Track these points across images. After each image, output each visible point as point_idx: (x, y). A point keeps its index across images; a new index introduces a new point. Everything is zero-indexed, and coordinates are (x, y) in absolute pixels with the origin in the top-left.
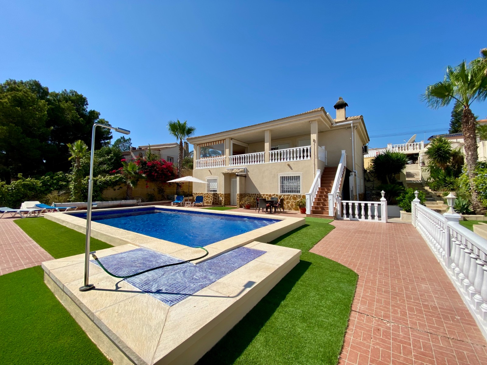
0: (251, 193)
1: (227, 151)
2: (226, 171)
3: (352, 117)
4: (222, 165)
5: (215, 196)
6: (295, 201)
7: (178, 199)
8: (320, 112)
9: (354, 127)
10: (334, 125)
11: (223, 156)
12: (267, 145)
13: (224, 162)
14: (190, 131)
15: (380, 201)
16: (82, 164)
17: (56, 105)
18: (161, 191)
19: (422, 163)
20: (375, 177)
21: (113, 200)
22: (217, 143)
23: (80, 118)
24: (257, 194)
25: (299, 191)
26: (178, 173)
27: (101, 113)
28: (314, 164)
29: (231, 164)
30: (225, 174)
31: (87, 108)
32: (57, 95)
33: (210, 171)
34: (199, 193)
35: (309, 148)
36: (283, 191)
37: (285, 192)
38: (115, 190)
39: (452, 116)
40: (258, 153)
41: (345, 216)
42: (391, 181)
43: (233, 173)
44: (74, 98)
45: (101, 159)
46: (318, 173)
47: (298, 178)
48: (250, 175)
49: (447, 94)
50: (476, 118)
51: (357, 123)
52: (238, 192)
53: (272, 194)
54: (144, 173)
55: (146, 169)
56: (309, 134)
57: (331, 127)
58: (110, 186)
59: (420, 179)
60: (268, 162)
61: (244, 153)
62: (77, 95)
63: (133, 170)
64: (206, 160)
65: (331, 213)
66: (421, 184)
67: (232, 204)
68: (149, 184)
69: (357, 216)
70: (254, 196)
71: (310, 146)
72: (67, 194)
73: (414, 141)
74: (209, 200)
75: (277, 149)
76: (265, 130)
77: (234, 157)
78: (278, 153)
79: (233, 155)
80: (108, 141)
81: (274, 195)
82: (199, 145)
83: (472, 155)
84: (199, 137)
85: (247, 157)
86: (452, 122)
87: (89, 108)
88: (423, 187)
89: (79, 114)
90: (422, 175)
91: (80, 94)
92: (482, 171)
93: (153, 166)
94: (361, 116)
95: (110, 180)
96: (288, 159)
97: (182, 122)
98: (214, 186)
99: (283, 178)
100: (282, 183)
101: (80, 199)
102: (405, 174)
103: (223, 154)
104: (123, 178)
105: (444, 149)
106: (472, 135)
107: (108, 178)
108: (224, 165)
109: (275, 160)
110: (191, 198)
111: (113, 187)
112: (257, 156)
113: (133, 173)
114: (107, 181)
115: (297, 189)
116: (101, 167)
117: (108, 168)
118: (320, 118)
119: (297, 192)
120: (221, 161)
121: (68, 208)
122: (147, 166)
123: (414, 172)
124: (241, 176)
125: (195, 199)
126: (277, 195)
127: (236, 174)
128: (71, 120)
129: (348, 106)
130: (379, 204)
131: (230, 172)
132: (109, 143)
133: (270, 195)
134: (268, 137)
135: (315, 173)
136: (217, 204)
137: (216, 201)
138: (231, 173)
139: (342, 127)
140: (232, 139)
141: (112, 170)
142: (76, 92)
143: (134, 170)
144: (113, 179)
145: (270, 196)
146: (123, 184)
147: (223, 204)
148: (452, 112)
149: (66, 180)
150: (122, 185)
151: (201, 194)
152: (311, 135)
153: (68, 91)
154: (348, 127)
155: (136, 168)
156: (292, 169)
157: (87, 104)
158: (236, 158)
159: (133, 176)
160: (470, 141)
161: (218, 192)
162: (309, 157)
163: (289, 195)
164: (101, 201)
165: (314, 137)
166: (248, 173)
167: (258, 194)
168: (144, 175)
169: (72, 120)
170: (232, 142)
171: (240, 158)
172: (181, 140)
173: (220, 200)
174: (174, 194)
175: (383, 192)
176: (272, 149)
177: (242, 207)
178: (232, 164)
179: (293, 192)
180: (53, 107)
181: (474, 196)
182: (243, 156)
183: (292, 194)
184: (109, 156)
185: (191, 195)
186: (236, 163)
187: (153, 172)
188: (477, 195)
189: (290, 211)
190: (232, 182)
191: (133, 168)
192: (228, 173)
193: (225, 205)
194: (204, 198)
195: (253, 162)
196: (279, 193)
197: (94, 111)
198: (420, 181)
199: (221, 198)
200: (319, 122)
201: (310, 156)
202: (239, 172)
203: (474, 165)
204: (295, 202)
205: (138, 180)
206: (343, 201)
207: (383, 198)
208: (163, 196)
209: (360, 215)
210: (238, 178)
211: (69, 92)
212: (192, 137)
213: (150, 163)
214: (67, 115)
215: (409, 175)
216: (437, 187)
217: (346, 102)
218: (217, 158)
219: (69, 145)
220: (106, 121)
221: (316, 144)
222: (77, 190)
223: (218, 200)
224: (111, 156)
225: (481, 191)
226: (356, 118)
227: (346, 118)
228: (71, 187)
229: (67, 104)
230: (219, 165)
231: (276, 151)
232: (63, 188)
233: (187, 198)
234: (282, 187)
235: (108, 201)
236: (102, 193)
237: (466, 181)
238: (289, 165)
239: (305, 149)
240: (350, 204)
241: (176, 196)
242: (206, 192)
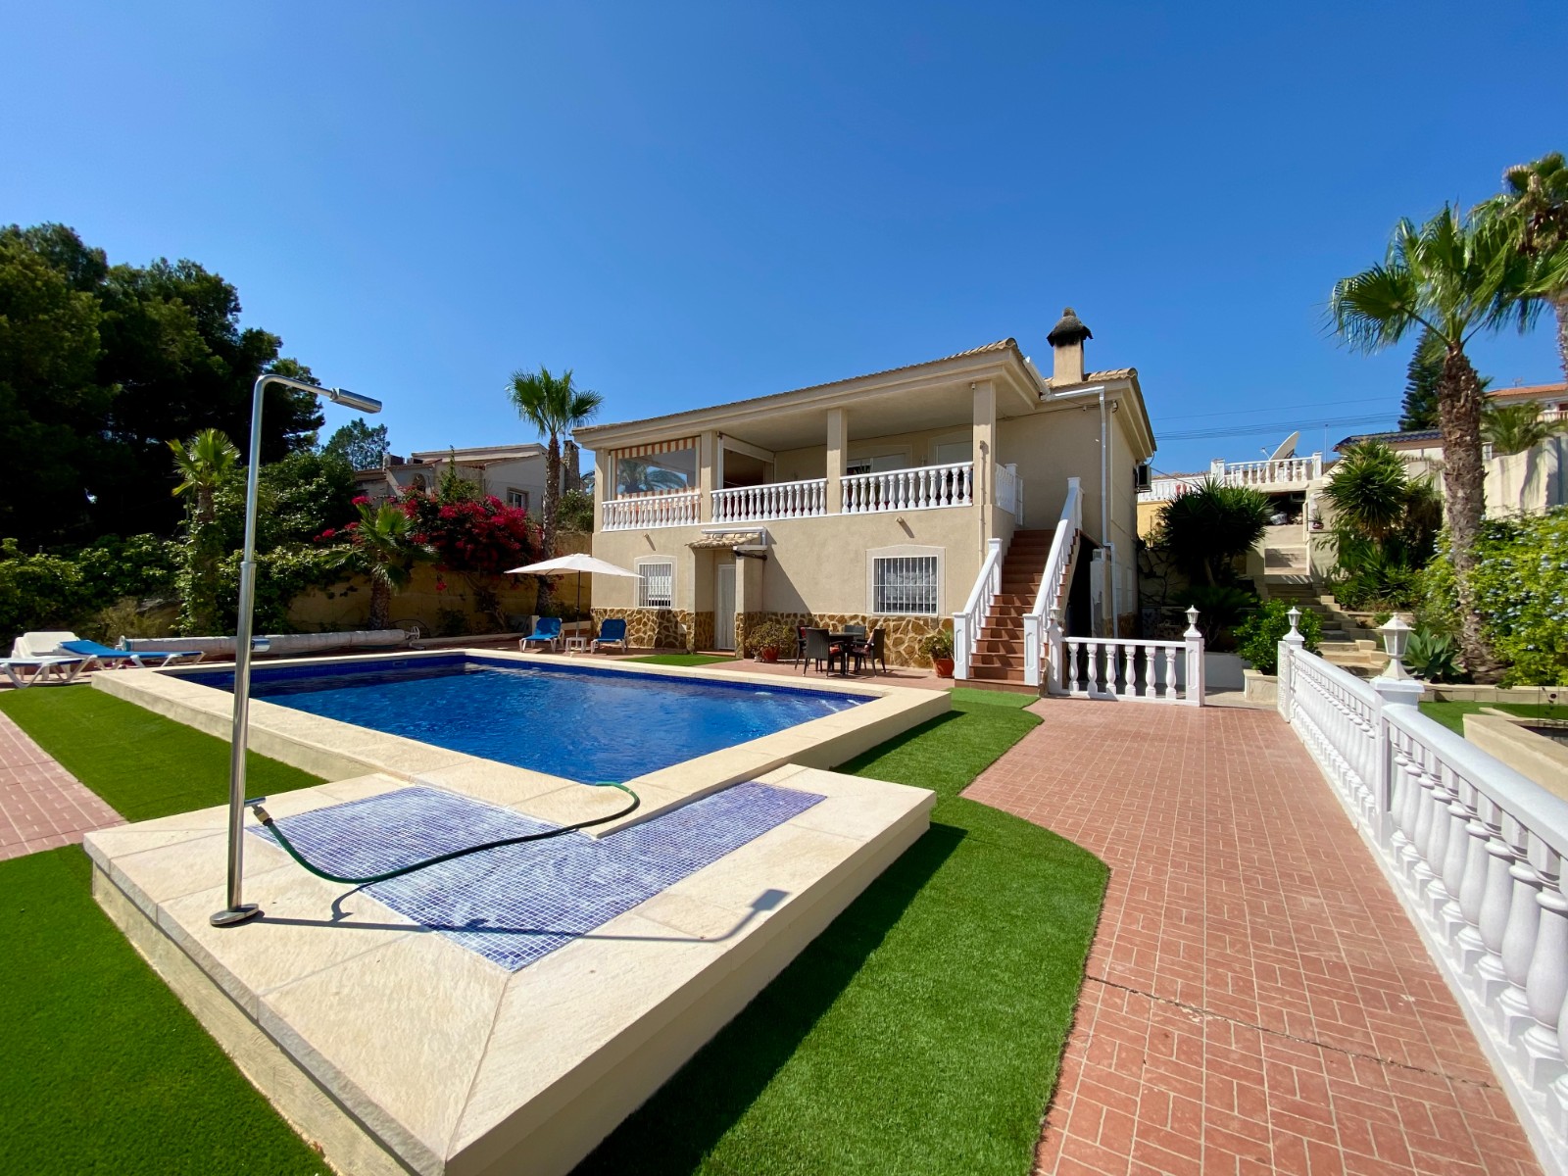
0: (780, 612)
1: (706, 473)
2: (700, 539)
3: (1102, 374)
4: (690, 520)
5: (666, 619)
6: (919, 638)
7: (544, 628)
8: (1003, 354)
9: (1108, 404)
10: (1048, 398)
11: (693, 489)
12: (834, 458)
13: (694, 511)
14: (583, 406)
15: (1183, 639)
16: (219, 511)
17: (132, 309)
18: (486, 601)
19: (1315, 522)
20: (1171, 565)
21: (324, 630)
22: (673, 448)
23: (213, 354)
24: (800, 612)
25: (934, 606)
26: (545, 541)
27: (282, 340)
28: (983, 520)
29: (718, 516)
30: (697, 550)
31: (237, 321)
32: (135, 276)
33: (648, 537)
34: (612, 611)
35: (966, 470)
36: (881, 606)
37: (889, 609)
38: (331, 596)
39: (1410, 377)
40: (805, 483)
41: (1075, 684)
42: (1220, 577)
43: (724, 545)
44: (192, 287)
45: (286, 495)
46: (994, 549)
47: (931, 563)
48: (780, 553)
49: (1396, 305)
50: (1485, 384)
51: (1119, 391)
52: (740, 608)
53: (847, 614)
54: (431, 542)
55: (437, 529)
56: (968, 426)
57: (1037, 405)
58: (314, 582)
59: (1308, 573)
60: (836, 511)
61: (761, 482)
62: (202, 277)
63: (392, 530)
64: (636, 502)
65: (1032, 676)
66: (1309, 586)
67: (720, 647)
68: (446, 578)
69: (1111, 686)
70: (789, 620)
71: (970, 463)
72: (169, 610)
73: (1292, 454)
74: (645, 633)
75: (867, 469)
76: (827, 410)
77: (728, 495)
78: (868, 485)
79: (725, 487)
80: (310, 433)
81: (856, 617)
82: (613, 453)
83: (1467, 499)
84: (613, 427)
85: (770, 494)
86: (1410, 396)
87: (244, 322)
88: (1316, 595)
89: (209, 343)
90: (1312, 560)
91: (211, 273)
92: (1497, 549)
93: (461, 520)
94: (1132, 370)
95: (316, 565)
96: (901, 504)
97: (557, 377)
98: (660, 587)
99: (885, 566)
100: (880, 578)
101: (213, 624)
102: (1263, 555)
103: (692, 482)
104: (359, 559)
105: (1382, 480)
106: (1468, 438)
107: (308, 556)
108: (693, 518)
109: (859, 505)
110: (586, 625)
111: (326, 585)
112: (802, 491)
113: (393, 542)
114: (305, 567)
115: (927, 599)
116: (284, 520)
117: (307, 523)
118: (1004, 373)
119: (928, 610)
120: (687, 507)
121: (172, 656)
122: (441, 519)
123: (1287, 550)
124: (748, 555)
125: (599, 629)
126: (864, 619)
127: (735, 548)
128: (181, 361)
129: (1091, 338)
130: (1179, 650)
131: (715, 543)
132: (310, 441)
133: (843, 617)
134: (837, 431)
135: (983, 551)
136: (671, 645)
137: (667, 637)
138: (719, 546)
139: (1072, 405)
140: (721, 435)
141: (322, 528)
142: (199, 268)
143: (398, 530)
144: (326, 562)
145: (842, 620)
146: (362, 578)
147: (690, 646)
148: (1412, 364)
149: (165, 564)
150: (356, 581)
151: (618, 611)
152: (975, 428)
153: (173, 263)
154: (1090, 405)
155: (403, 526)
156: (911, 535)
157: (237, 309)
158: (733, 498)
159: (392, 552)
160: (1463, 455)
161: (674, 608)
162: (966, 497)
163: (902, 619)
164: (285, 632)
165: (983, 433)
166: (773, 546)
167: (803, 616)
168: (429, 549)
169: (187, 362)
170: (721, 445)
171: (747, 497)
172: (554, 434)
173: (680, 632)
174: (529, 613)
175: (1192, 610)
176: (850, 471)
177: (752, 657)
178: (722, 517)
179: (914, 609)
180: (121, 316)
181: (1469, 627)
182: (757, 491)
183: (911, 614)
184: (311, 485)
185: (587, 616)
186: (733, 515)
187: (459, 540)
188: (1477, 623)
189: (905, 668)
190: (720, 573)
191: (393, 527)
192: (707, 547)
193: (697, 648)
194: (628, 627)
195: (790, 512)
196: (870, 612)
197: (260, 333)
198: (1306, 577)
199: (685, 627)
200: (1001, 384)
201: (971, 495)
202: (742, 544)
203: (1473, 531)
204: (920, 641)
205: (408, 566)
206: (1069, 639)
207: (1192, 632)
208: (492, 619)
209: (1120, 683)
210: (740, 563)
211: (175, 266)
212: (591, 426)
213: (450, 511)
214: (167, 344)
215: (1276, 558)
216: (1357, 597)
217: (1084, 323)
218: (672, 495)
219: (175, 446)
220: (302, 368)
221: (988, 457)
222: (201, 594)
223: (675, 633)
224: (319, 486)
225: (1491, 611)
226: (1115, 377)
227: (1085, 377)
228: (182, 584)
229: (170, 309)
230: (680, 519)
231: (862, 477)
232: (154, 587)
233: (572, 626)
234: (880, 591)
235: (307, 632)
236: (290, 608)
237: (1446, 581)
238: (902, 523)
239: (955, 471)
240: (1091, 648)
241: (536, 619)
242: (636, 608)
